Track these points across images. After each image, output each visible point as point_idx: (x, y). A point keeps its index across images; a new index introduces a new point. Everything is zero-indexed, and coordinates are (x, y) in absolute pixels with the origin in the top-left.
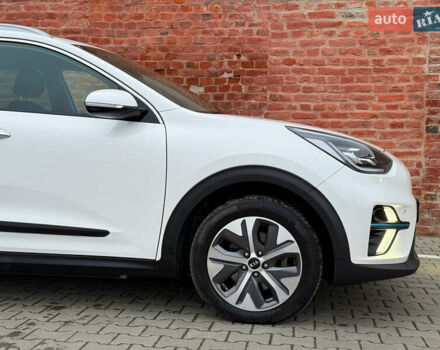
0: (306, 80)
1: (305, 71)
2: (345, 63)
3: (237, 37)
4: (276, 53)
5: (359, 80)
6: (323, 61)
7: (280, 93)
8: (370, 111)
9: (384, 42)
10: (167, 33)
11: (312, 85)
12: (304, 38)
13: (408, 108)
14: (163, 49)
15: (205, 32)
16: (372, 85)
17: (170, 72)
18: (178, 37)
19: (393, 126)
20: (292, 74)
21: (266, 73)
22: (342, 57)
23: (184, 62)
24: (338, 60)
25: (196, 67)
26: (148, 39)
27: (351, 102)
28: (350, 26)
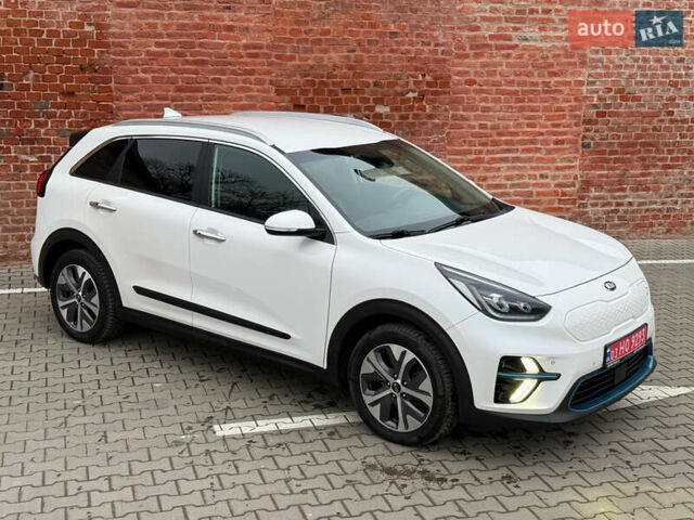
0: (485, 100)
1: (483, 91)
2: (519, 84)
3: (423, 56)
4: (459, 73)
5: (530, 100)
6: (500, 82)
7: (461, 112)
8: (537, 129)
9: (551, 65)
10: (354, 51)
11: (490, 105)
12: (484, 60)
13: (569, 126)
14: (351, 68)
15: (392, 51)
16: (541, 105)
17: (357, 91)
18: (365, 55)
19: (556, 142)
20: (473, 95)
21: (448, 93)
22: (516, 78)
23: (371, 81)
24: (513, 81)
25: (381, 86)
26: (335, 56)
27: (521, 121)
28: (524, 49)
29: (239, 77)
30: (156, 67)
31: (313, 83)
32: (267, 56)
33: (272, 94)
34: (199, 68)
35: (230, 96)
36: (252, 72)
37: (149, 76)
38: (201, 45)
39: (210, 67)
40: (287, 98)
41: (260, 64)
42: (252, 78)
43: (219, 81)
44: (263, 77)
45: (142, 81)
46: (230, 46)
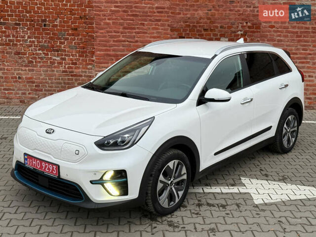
0: (280, 36)
1: (279, 31)
2: (299, 28)
3: (246, 13)
4: (266, 22)
5: (305, 37)
6: (288, 27)
8: (308, 52)
10: (211, 10)
11: (282, 38)
14: (209, 19)
15: (230, 10)
16: (310, 39)
17: (211, 30)
18: (216, 12)
20: (273, 33)
21: (260, 32)
23: (219, 25)
25: (225, 28)
26: (201, 13)
27: (299, 47)
29: (153, 23)
30: (114, 17)
31: (189, 26)
32: (167, 12)
33: (169, 31)
34: (134, 18)
35: (148, 32)
36: (159, 20)
37: (111, 22)
38: (135, 7)
39: (139, 18)
40: (176, 33)
41: (163, 16)
42: (159, 23)
43: (143, 24)
44: (164, 22)
45: (108, 24)
46: (149, 8)
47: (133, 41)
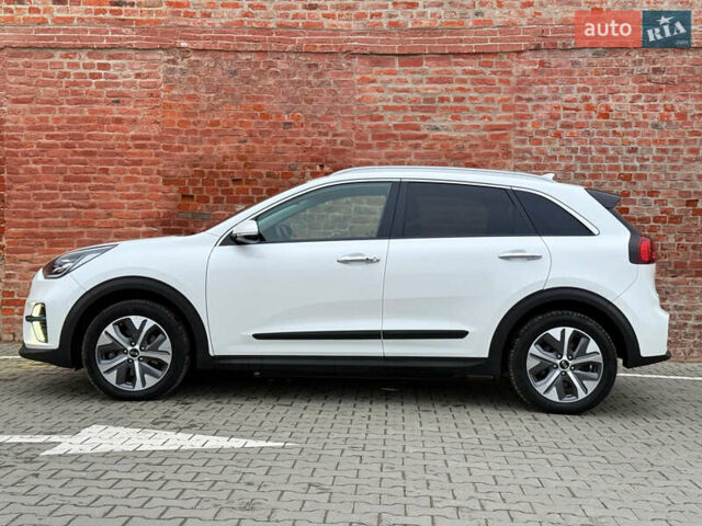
3: (320, 147)
9: (469, 156)
10: (245, 141)
12: (389, 150)
14: (241, 158)
15: (286, 141)
17: (248, 182)
18: (257, 145)
23: (264, 171)
25: (276, 177)
26: (225, 147)
28: (435, 138)
29: (126, 168)
30: (46, 158)
31: (201, 173)
32: (154, 147)
33: (160, 184)
34: (88, 159)
35: (117, 186)
36: (139, 163)
37: (39, 167)
38: (89, 137)
39: (98, 158)
40: (175, 188)
41: (147, 155)
42: (140, 168)
43: (106, 171)
44: (150, 167)
45: (33, 172)
46: (118, 138)
47: (86, 205)
